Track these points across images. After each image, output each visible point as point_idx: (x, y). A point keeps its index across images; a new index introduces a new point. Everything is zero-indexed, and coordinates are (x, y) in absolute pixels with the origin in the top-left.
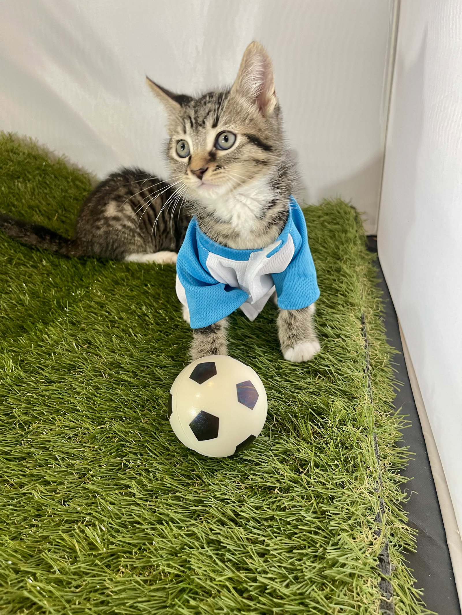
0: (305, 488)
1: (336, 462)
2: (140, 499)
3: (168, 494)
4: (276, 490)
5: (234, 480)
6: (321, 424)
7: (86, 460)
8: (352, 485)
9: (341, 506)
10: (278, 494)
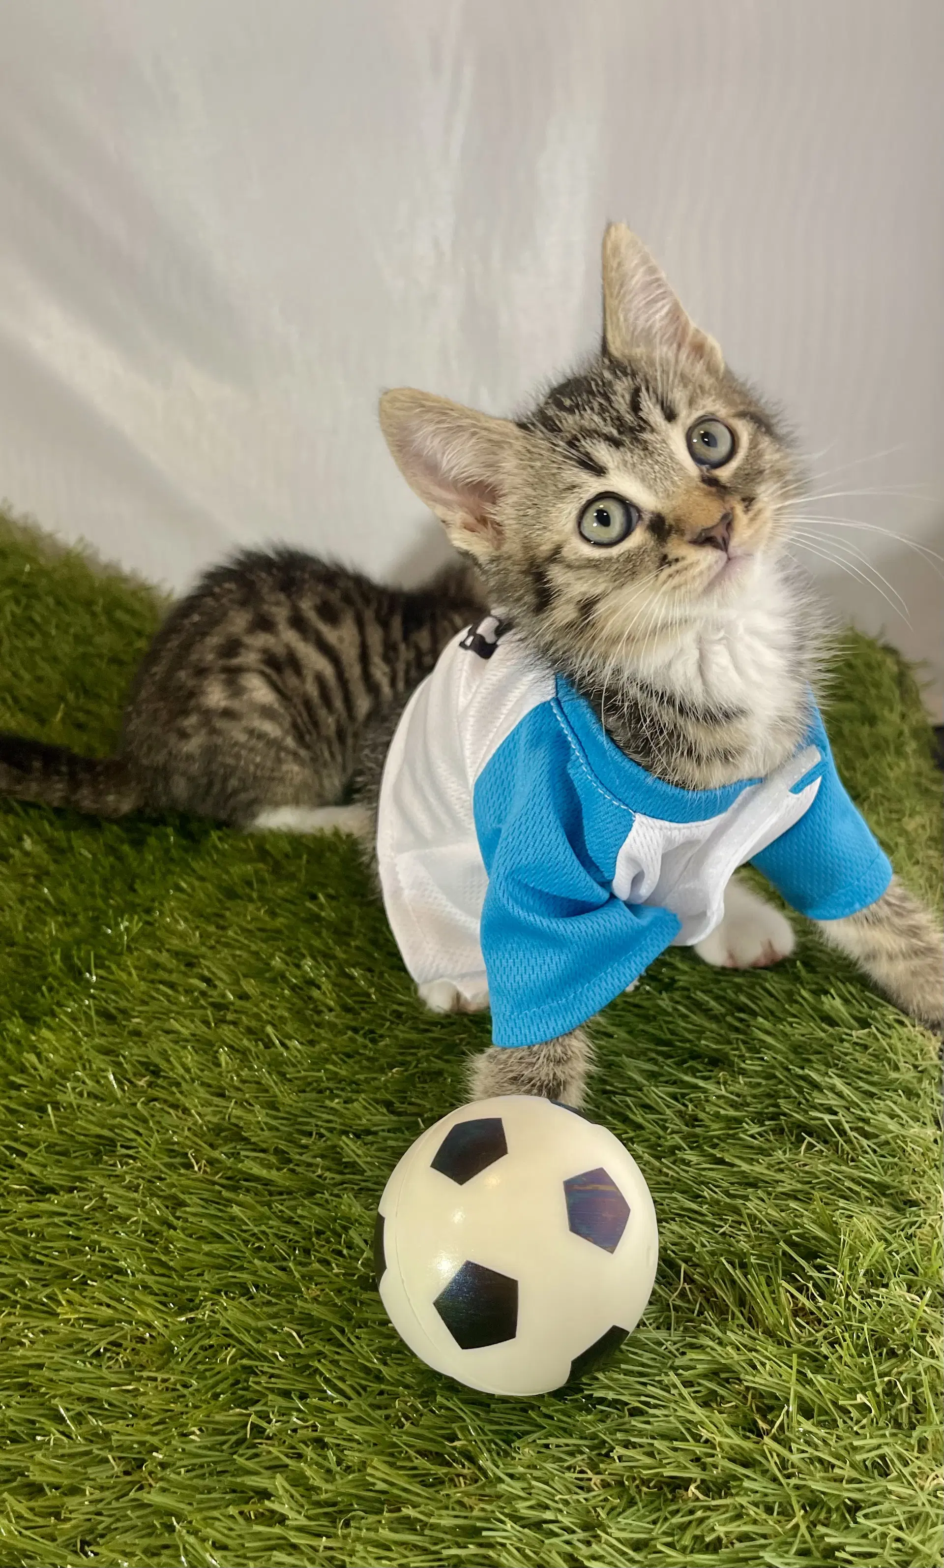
0: (775, 1479)
1: (860, 1398)
2: (300, 1529)
3: (380, 1512)
4: (692, 1488)
5: (571, 1461)
6: (815, 1285)
7: (146, 1417)
8: (912, 1468)
9: (880, 1529)
10: (697, 1499)
